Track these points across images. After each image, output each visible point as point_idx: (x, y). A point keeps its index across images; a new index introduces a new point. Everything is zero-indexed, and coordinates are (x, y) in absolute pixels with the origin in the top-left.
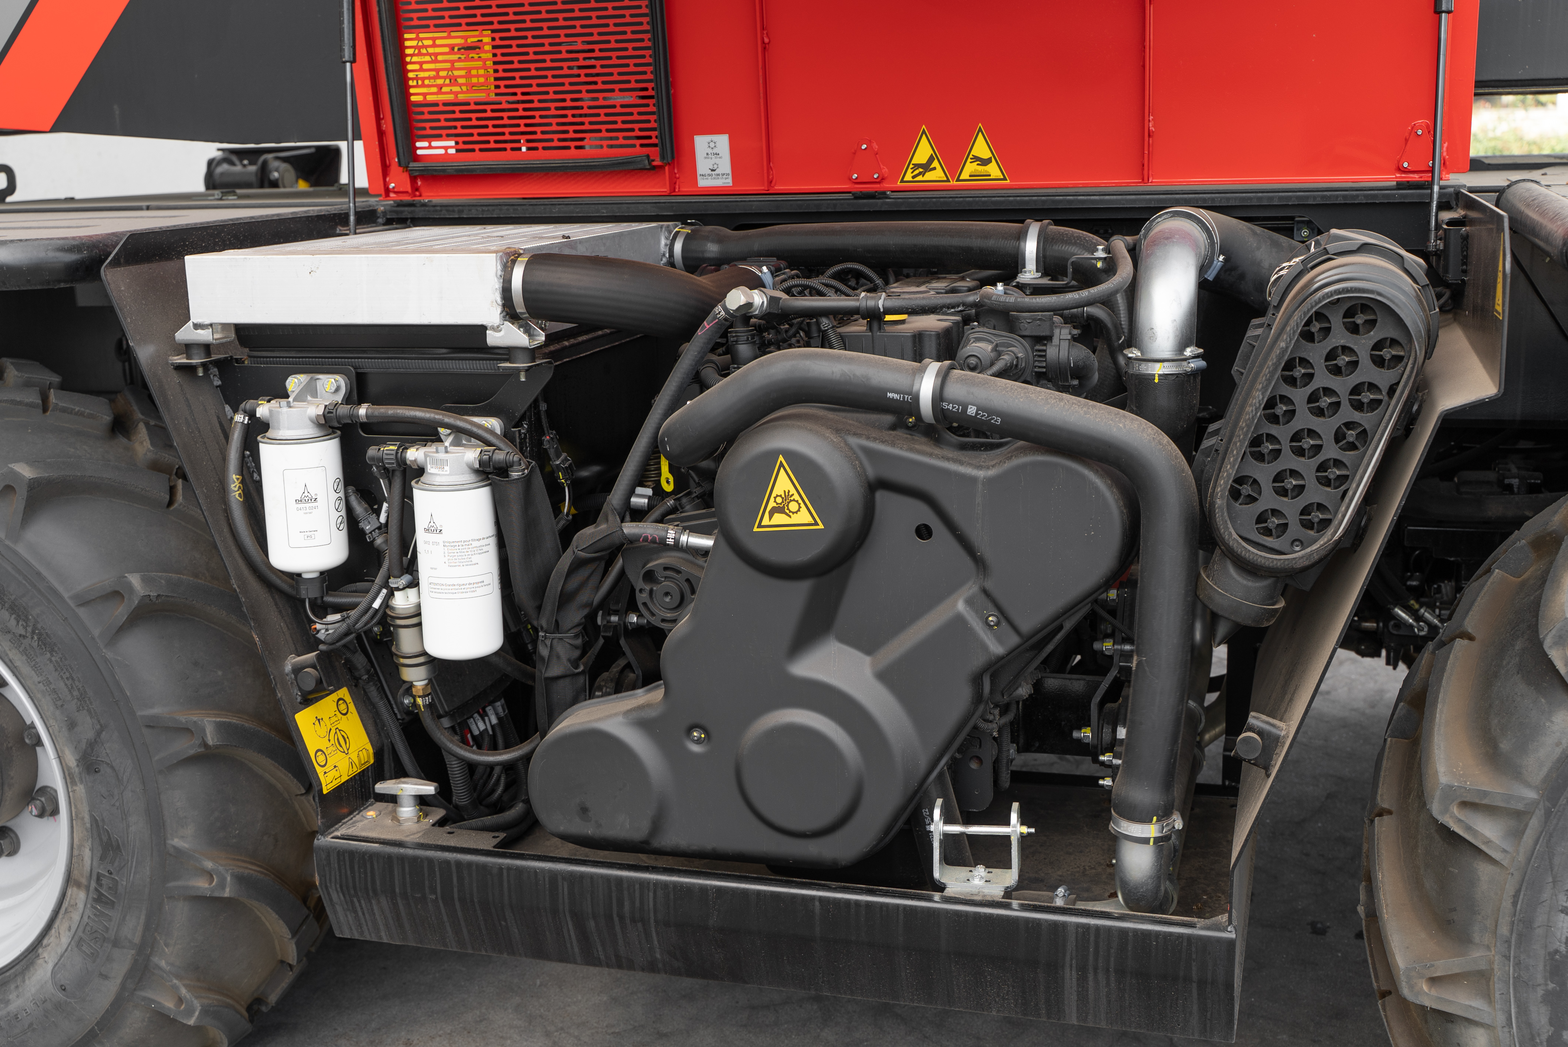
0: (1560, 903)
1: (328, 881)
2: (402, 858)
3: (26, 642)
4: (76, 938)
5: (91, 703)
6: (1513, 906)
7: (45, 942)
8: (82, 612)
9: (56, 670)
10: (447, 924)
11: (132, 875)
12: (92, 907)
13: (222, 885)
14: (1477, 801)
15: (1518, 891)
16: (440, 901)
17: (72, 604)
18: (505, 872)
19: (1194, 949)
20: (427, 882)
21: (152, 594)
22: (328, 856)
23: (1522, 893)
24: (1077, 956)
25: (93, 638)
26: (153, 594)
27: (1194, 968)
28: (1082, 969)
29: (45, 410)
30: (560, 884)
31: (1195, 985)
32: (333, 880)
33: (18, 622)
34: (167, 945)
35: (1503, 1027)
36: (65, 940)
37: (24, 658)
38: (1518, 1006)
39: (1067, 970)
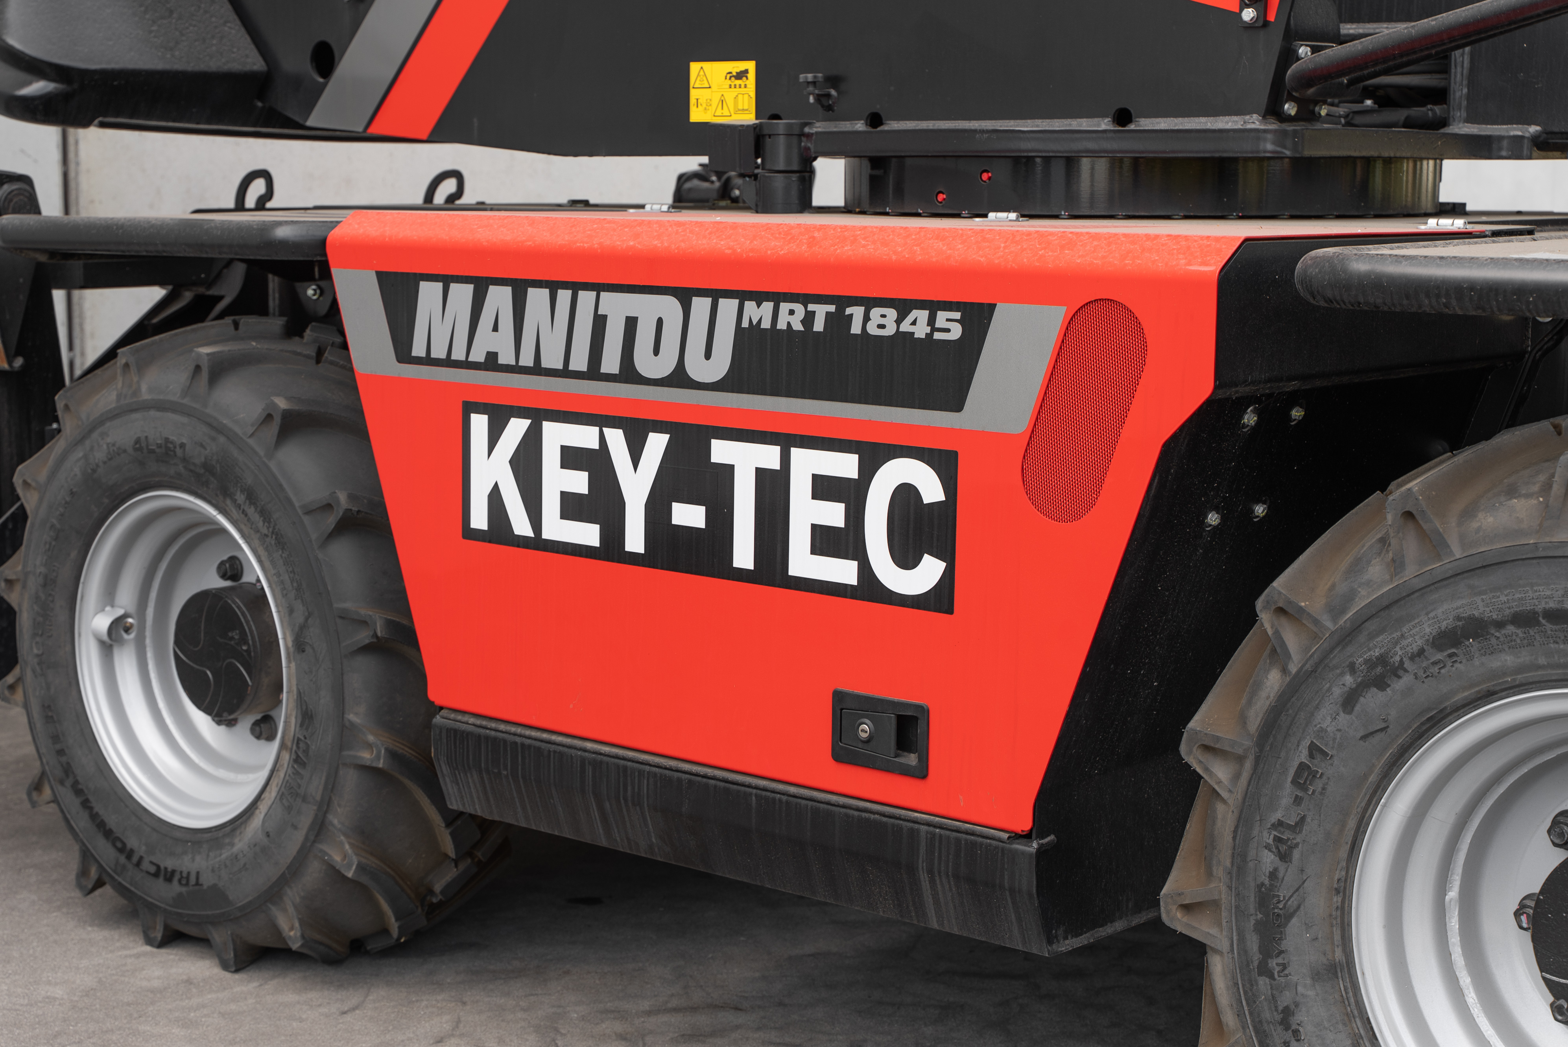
0: (1264, 840)
1: (439, 754)
2: (487, 738)
3: (268, 540)
4: (280, 793)
5: (304, 593)
6: (1233, 840)
7: (263, 796)
8: (306, 519)
9: (284, 564)
10: (517, 800)
11: (319, 741)
12: (293, 767)
13: (378, 757)
14: (1212, 745)
15: (1237, 827)
16: (510, 777)
17: (300, 512)
18: (552, 754)
19: (1006, 860)
20: (502, 760)
21: (353, 509)
22: (441, 732)
23: (1240, 829)
24: (926, 859)
25: (311, 541)
26: (355, 509)
27: (1006, 877)
28: (930, 872)
29: (318, 361)
30: (587, 768)
31: (1007, 893)
32: (443, 753)
33: (264, 523)
34: (339, 805)
35: (1229, 953)
36: (274, 794)
37: (266, 553)
38: (1239, 934)
39: (921, 873)
